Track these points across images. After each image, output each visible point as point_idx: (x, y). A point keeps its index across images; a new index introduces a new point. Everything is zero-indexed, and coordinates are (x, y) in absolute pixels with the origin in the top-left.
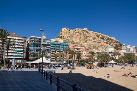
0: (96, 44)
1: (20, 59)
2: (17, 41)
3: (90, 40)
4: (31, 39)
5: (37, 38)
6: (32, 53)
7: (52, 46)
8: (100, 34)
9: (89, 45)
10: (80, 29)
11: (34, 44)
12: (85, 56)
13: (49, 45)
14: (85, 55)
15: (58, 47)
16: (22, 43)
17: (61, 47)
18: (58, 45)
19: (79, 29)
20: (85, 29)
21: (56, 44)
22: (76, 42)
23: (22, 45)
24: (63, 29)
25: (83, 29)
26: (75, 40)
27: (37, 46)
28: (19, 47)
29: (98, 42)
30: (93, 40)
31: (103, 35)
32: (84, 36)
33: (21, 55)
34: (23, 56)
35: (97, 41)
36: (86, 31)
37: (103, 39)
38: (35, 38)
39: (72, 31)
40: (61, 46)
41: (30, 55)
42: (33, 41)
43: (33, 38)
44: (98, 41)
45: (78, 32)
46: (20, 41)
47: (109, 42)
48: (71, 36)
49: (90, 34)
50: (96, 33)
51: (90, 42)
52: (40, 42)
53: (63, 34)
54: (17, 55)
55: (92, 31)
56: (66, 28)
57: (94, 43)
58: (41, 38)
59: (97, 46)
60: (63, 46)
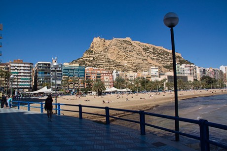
0: (141, 61)
1: (27, 88)
2: (22, 68)
3: (132, 56)
4: (39, 66)
5: (45, 64)
6: (40, 81)
7: (63, 72)
8: (151, 45)
9: (130, 63)
10: (120, 39)
11: (42, 70)
12: (108, 82)
13: (61, 71)
14: (107, 80)
15: (71, 72)
16: (28, 70)
17: (76, 73)
18: (71, 70)
19: (118, 39)
20: (128, 39)
21: (68, 70)
22: (112, 59)
23: (28, 73)
24: (95, 40)
25: (124, 39)
26: (112, 56)
27: (45, 73)
28: (25, 74)
29: (143, 60)
30: (137, 57)
31: (156, 47)
32: (123, 51)
33: (28, 84)
34: (30, 85)
35: (142, 57)
36: (129, 42)
37: (154, 53)
38: (43, 64)
39: (108, 42)
40: (75, 71)
41: (38, 83)
42: (40, 67)
43: (41, 64)
44: (144, 58)
45: (116, 45)
46: (25, 68)
47: (162, 58)
48: (106, 50)
49: (132, 48)
50: (144, 44)
51: (131, 59)
52: (49, 67)
53: (95, 47)
54: (23, 84)
55: (139, 42)
56: (98, 38)
57: (137, 61)
58: (50, 63)
59: (141, 66)
60: (77, 71)
